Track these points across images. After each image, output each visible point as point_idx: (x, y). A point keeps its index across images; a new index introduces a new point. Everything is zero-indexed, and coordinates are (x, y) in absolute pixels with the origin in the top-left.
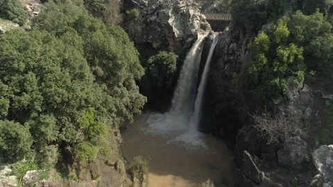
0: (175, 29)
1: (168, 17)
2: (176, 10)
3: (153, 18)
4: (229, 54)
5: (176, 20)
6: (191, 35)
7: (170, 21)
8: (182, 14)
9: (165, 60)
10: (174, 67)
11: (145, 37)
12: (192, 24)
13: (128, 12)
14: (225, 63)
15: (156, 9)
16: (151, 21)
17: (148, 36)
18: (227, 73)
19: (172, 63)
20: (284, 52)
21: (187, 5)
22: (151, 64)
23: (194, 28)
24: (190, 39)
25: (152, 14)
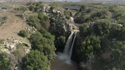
0: (65, 30)
1: (63, 26)
2: (66, 24)
3: (59, 25)
4: (79, 40)
5: (66, 27)
6: (70, 31)
7: (64, 27)
8: (67, 25)
9: (62, 39)
10: (64, 41)
11: (57, 30)
12: (70, 28)
13: (52, 23)
14: (78, 42)
15: (60, 23)
16: (58, 26)
17: (58, 30)
18: (79, 45)
19: (64, 40)
20: (89, 48)
21: (69, 22)
22: (58, 40)
23: (70, 29)
24: (69, 33)
25: (59, 24)
